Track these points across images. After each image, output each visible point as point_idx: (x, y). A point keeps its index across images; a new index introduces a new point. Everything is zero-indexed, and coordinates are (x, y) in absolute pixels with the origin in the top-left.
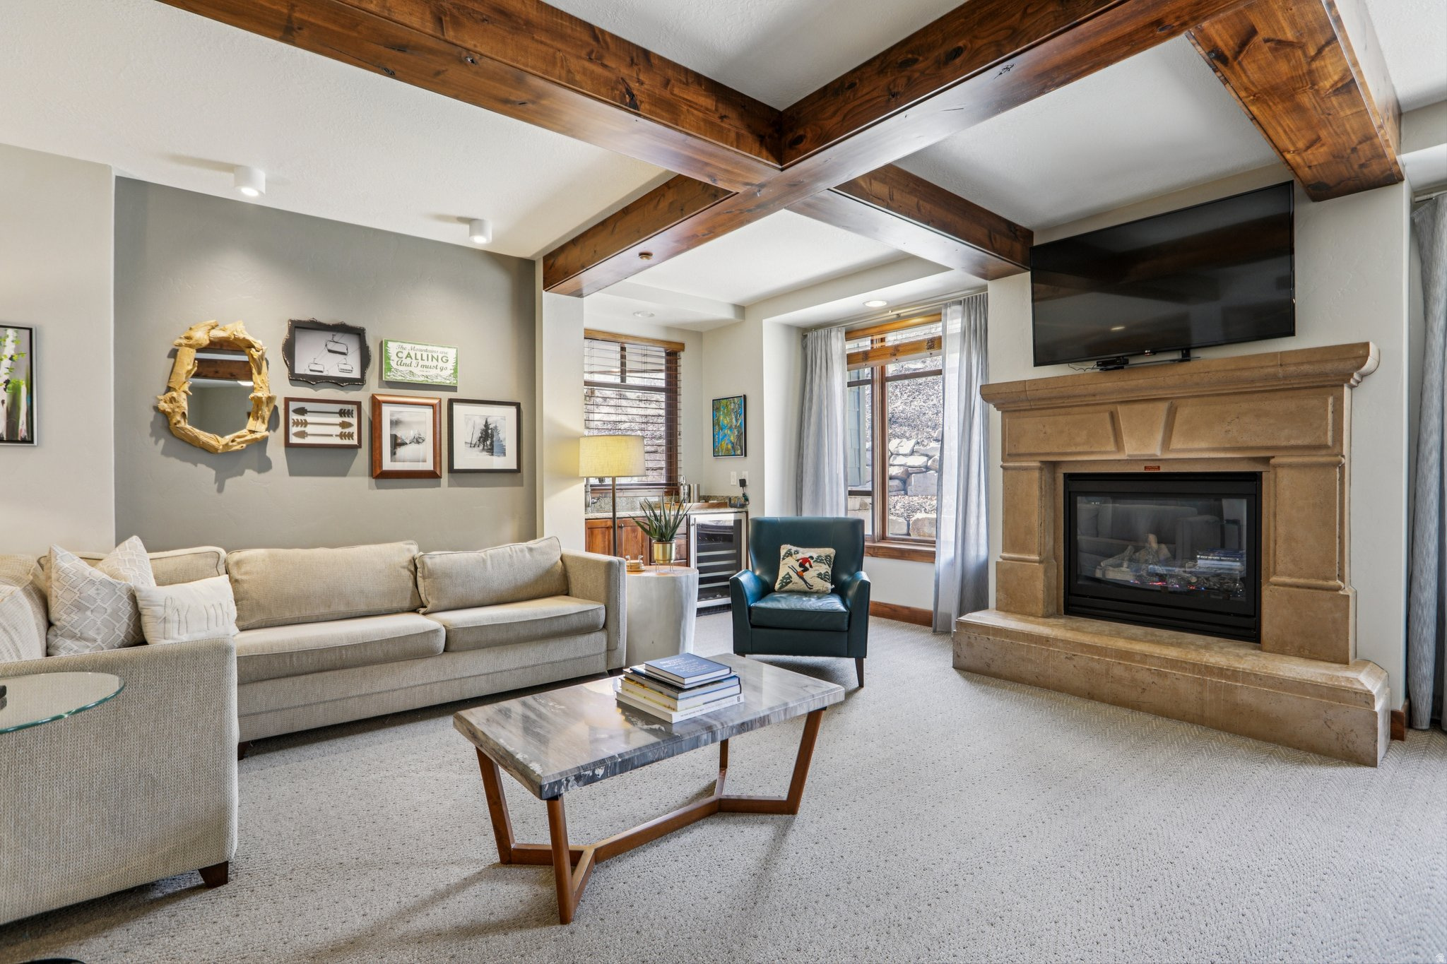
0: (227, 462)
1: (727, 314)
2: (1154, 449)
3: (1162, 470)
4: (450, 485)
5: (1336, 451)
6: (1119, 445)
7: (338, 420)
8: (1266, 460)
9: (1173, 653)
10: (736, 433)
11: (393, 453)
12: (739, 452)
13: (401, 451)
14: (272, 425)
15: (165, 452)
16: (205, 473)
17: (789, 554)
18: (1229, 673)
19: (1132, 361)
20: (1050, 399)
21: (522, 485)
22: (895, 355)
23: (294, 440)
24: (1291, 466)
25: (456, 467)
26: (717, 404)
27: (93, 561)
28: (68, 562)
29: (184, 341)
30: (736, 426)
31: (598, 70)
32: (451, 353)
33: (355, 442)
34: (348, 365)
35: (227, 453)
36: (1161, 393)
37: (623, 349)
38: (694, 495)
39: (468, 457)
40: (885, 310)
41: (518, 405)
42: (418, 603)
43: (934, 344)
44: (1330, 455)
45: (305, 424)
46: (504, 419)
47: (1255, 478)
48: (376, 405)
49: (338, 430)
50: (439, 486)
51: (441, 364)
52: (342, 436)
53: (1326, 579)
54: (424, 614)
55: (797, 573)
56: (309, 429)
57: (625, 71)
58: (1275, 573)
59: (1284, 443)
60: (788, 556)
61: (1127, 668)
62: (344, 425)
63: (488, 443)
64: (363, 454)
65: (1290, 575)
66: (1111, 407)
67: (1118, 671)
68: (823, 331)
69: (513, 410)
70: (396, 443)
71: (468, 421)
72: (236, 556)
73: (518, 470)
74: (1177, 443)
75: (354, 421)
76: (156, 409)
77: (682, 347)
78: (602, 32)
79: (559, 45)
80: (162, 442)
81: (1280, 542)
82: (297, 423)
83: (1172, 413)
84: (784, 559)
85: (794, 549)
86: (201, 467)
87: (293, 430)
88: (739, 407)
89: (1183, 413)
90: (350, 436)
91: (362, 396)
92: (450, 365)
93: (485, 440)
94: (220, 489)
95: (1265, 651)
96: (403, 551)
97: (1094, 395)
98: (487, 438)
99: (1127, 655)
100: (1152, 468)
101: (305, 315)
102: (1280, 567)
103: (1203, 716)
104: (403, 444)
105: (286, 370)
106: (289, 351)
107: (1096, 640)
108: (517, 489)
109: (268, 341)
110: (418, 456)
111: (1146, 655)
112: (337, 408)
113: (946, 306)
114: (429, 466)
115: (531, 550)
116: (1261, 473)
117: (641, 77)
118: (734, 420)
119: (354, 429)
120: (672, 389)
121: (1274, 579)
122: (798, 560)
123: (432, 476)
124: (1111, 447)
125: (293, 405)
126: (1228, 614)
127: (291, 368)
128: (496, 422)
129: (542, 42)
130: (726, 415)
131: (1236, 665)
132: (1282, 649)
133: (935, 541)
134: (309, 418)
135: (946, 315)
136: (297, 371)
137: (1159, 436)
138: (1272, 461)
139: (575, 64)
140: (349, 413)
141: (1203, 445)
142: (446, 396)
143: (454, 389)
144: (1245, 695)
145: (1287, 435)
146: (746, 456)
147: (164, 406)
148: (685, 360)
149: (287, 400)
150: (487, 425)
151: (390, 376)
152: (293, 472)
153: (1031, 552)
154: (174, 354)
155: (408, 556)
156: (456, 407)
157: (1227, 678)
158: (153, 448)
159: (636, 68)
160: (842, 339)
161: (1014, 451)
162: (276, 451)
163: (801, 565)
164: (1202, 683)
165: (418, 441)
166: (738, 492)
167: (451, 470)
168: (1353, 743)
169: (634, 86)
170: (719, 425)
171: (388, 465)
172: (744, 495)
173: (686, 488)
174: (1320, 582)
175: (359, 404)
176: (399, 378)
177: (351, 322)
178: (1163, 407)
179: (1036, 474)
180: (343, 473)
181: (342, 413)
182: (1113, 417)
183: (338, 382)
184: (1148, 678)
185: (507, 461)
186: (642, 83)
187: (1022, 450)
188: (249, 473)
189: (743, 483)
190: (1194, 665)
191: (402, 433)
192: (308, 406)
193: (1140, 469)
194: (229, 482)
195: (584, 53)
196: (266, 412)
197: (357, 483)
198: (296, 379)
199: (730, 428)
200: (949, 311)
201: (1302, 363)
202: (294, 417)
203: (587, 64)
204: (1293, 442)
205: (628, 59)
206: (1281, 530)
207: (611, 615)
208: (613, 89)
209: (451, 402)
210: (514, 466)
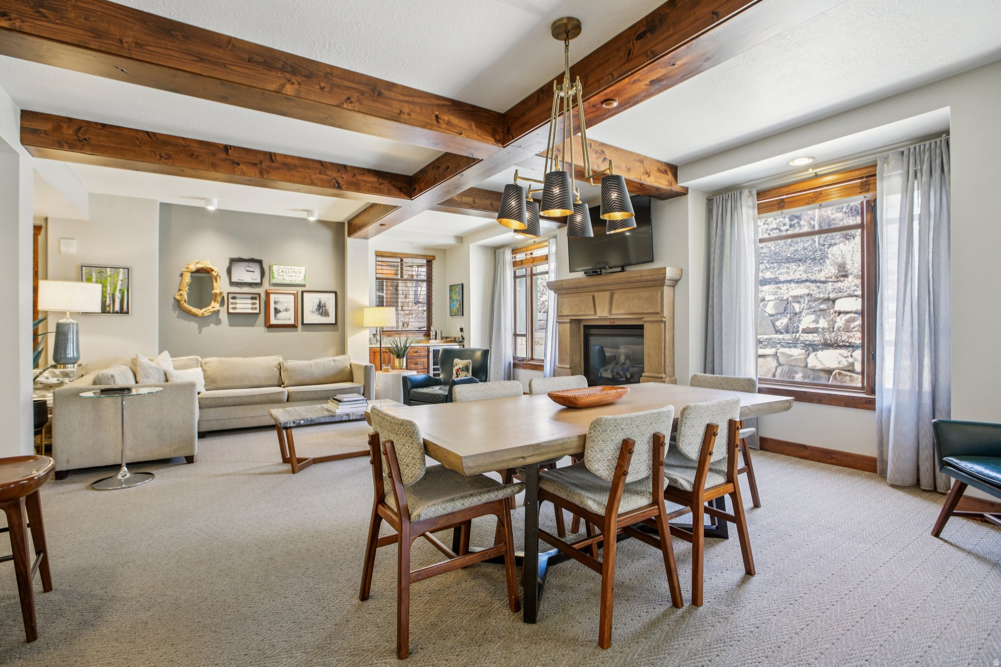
0: (203, 321)
1: (451, 241)
2: (605, 314)
3: (616, 324)
4: (302, 331)
5: (662, 315)
7: (251, 301)
8: (644, 319)
10: (459, 304)
11: (275, 316)
12: (460, 314)
13: (279, 315)
14: (222, 304)
15: (178, 317)
16: (194, 325)
19: (605, 271)
20: (573, 289)
21: (338, 331)
22: (533, 262)
23: (231, 311)
24: (649, 322)
25: (305, 322)
26: (451, 288)
27: (152, 360)
28: (144, 360)
29: (186, 270)
30: (459, 300)
31: (323, 177)
32: (303, 269)
33: (257, 311)
34: (255, 277)
35: (203, 317)
37: (402, 260)
38: (439, 336)
39: (311, 317)
40: (526, 239)
41: (336, 293)
42: (281, 383)
43: (546, 258)
44: (660, 317)
45: (236, 303)
46: (329, 299)
47: (642, 327)
48: (268, 294)
49: (250, 306)
50: (297, 331)
51: (297, 274)
52: (252, 309)
53: (659, 373)
54: (284, 387)
56: (237, 306)
57: (335, 175)
59: (647, 311)
62: (253, 304)
63: (321, 311)
64: (262, 316)
65: (649, 372)
66: (592, 293)
68: (502, 249)
69: (333, 295)
70: (277, 311)
71: (311, 301)
72: (205, 360)
73: (336, 324)
74: (614, 312)
75: (257, 302)
76: (175, 298)
77: (434, 258)
78: (326, 162)
79: (307, 171)
80: (177, 312)
81: (646, 357)
82: (232, 303)
83: (612, 297)
86: (192, 323)
87: (231, 306)
88: (460, 290)
89: (616, 296)
90: (256, 308)
91: (261, 291)
92: (302, 275)
93: (319, 309)
94: (200, 332)
96: (273, 360)
97: (587, 287)
98: (321, 309)
100: (612, 322)
101: (236, 256)
104: (280, 312)
105: (228, 280)
106: (229, 272)
108: (336, 333)
109: (219, 268)
110: (287, 318)
112: (250, 296)
114: (292, 322)
115: (334, 361)
117: (343, 176)
118: (458, 297)
119: (257, 306)
120: (429, 281)
121: (644, 374)
123: (293, 327)
124: (593, 313)
125: (231, 296)
127: (230, 279)
128: (325, 301)
129: (300, 172)
130: (455, 294)
133: (543, 360)
134: (237, 301)
135: (551, 243)
136: (233, 280)
137: (608, 308)
139: (314, 177)
140: (255, 298)
141: (622, 312)
142: (300, 289)
143: (304, 286)
145: (647, 308)
146: (463, 315)
147: (178, 297)
148: (435, 265)
149: (228, 293)
150: (320, 303)
151: (274, 281)
152: (231, 325)
153: (567, 364)
154: (181, 275)
155: (277, 362)
156: (305, 294)
158: (174, 314)
159: (340, 173)
160: (510, 254)
161: (560, 314)
162: (223, 316)
165: (286, 310)
166: (458, 335)
167: (303, 324)
169: (340, 180)
170: (452, 299)
171: (273, 321)
172: (462, 336)
173: (434, 332)
174: (657, 375)
175: (259, 294)
176: (278, 282)
177: (256, 258)
178: (608, 294)
180: (253, 325)
181: (252, 298)
182: (593, 298)
183: (250, 285)
185: (331, 319)
186: (343, 178)
187: (563, 313)
188: (212, 326)
189: (462, 330)
191: (279, 307)
192: (237, 296)
193: (608, 323)
194: (205, 330)
195: (318, 172)
196: (219, 299)
197: (258, 330)
198: (232, 284)
199: (456, 301)
200: (551, 241)
202: (231, 301)
203: (320, 176)
204: (649, 311)
205: (337, 170)
206: (646, 352)
207: (366, 390)
208: (330, 183)
209: (303, 292)
210: (334, 322)
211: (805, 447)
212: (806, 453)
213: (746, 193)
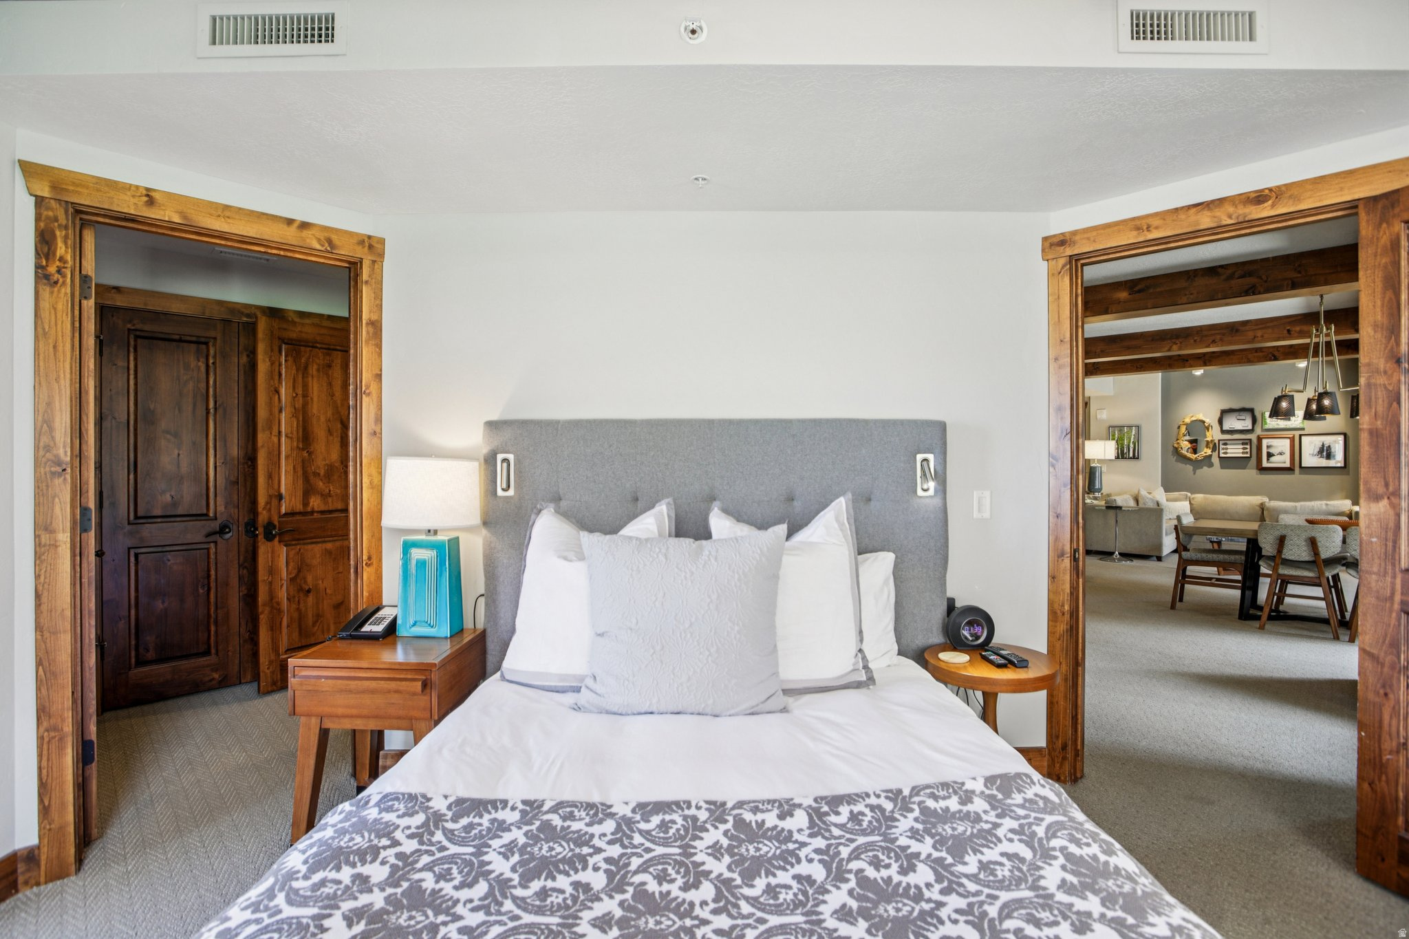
0: (1197, 464)
4: (1300, 474)
7: (1242, 447)
11: (1268, 460)
13: (1272, 459)
14: (1214, 450)
15: (1176, 461)
16: (1189, 468)
23: (1222, 455)
25: (1303, 465)
27: (1150, 493)
28: (1144, 493)
29: (1183, 422)
32: (1302, 412)
33: (1248, 455)
34: (1246, 424)
35: (1196, 461)
39: (1310, 460)
41: (1345, 435)
45: (1227, 449)
46: (1336, 441)
48: (1260, 439)
49: (1241, 451)
50: (1294, 474)
51: (1295, 418)
52: (1243, 453)
56: (1228, 451)
62: (1244, 449)
63: (1324, 454)
64: (1254, 460)
69: (1340, 437)
70: (1270, 455)
71: (1311, 444)
72: (1193, 496)
75: (1248, 447)
76: (1173, 446)
82: (1223, 449)
86: (1188, 466)
87: (1221, 451)
90: (1247, 453)
91: (1253, 437)
92: (1301, 418)
93: (1323, 452)
94: (1194, 474)
96: (1256, 500)
98: (1326, 452)
101: (1226, 407)
104: (1273, 455)
105: (1219, 428)
106: (1220, 422)
108: (1345, 477)
109: (1211, 418)
110: (1283, 460)
112: (1241, 442)
114: (1288, 465)
115: (1327, 505)
119: (1248, 450)
123: (1290, 470)
125: (1221, 442)
127: (1221, 428)
128: (1330, 443)
134: (1228, 447)
136: (1224, 428)
140: (1246, 444)
142: (1297, 433)
143: (1303, 429)
147: (1175, 445)
149: (1219, 441)
150: (1323, 445)
151: (1267, 427)
152: (1222, 467)
154: (1179, 427)
155: (1260, 502)
156: (1303, 438)
158: (1173, 459)
162: (1215, 460)
165: (1281, 454)
167: (1300, 466)
171: (1265, 464)
175: (1250, 440)
176: (1271, 427)
177: (1248, 406)
180: (1244, 468)
181: (1243, 444)
183: (1241, 432)
185: (1338, 463)
188: (1205, 468)
191: (1271, 451)
192: (1228, 442)
194: (1198, 471)
196: (1211, 446)
197: (1250, 473)
198: (1223, 432)
202: (1221, 446)
209: (1300, 436)
210: (1342, 465)
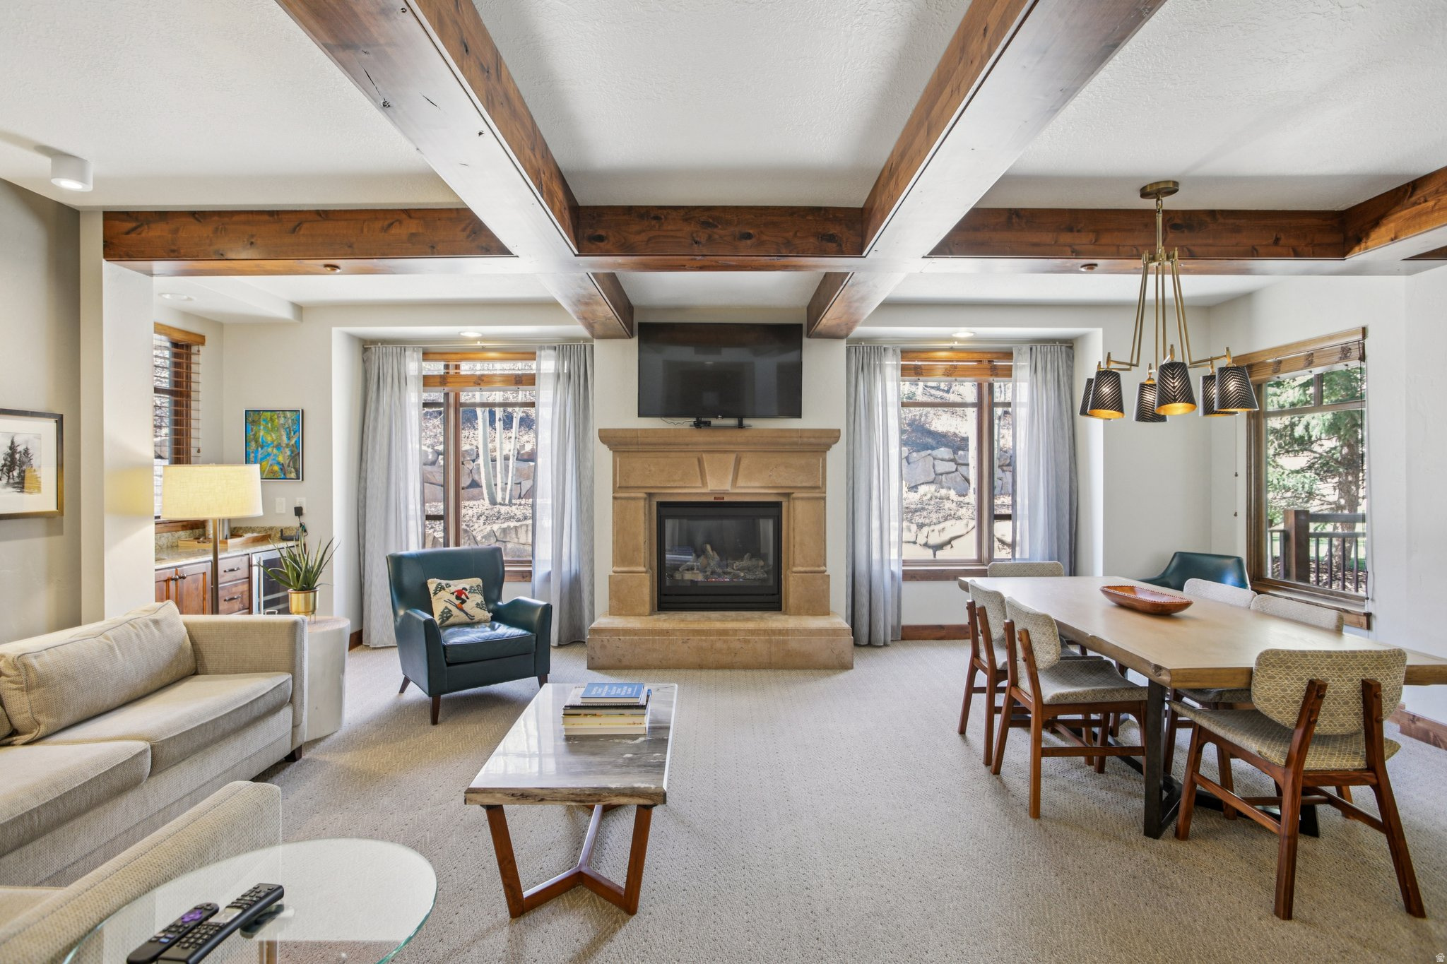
1: (286, 313)
2: (726, 486)
3: (725, 500)
5: (823, 489)
6: (704, 484)
8: (788, 495)
9: (751, 625)
10: (289, 453)
12: (293, 475)
17: (440, 588)
18: (784, 632)
19: (714, 422)
20: (655, 444)
21: (61, 533)
22: (479, 384)
24: (802, 499)
26: (253, 417)
30: (287, 445)
36: (732, 447)
40: (476, 340)
41: (57, 417)
43: (528, 380)
44: (820, 493)
46: (39, 437)
47: (778, 505)
53: (819, 566)
55: (456, 606)
58: (794, 565)
59: (799, 485)
60: (440, 591)
61: (725, 641)
63: (15, 473)
65: (802, 566)
66: (699, 454)
67: (719, 645)
68: (394, 349)
69: (51, 425)
73: (58, 513)
74: (741, 482)
77: (201, 340)
81: (797, 546)
83: (738, 462)
84: (435, 594)
85: (444, 582)
88: (294, 423)
89: (744, 463)
93: (10, 470)
95: (790, 615)
97: (687, 445)
98: (14, 466)
99: (724, 632)
100: (719, 498)
102: (797, 562)
103: (770, 663)
107: (702, 626)
108: (56, 540)
111: (736, 630)
113: (541, 348)
116: (781, 502)
118: (285, 438)
120: (180, 393)
121: (795, 569)
122: (453, 593)
124: (699, 484)
126: (763, 595)
128: (27, 442)
130: (268, 431)
131: (787, 626)
132: (799, 612)
133: (530, 562)
135: (540, 356)
137: (730, 478)
138: (794, 495)
141: (757, 484)
144: (794, 644)
145: (801, 480)
146: (303, 480)
150: (13, 447)
153: (638, 564)
157: (783, 635)
160: (418, 360)
161: (624, 484)
163: (458, 598)
164: (770, 642)
166: (293, 522)
168: (844, 658)
170: (256, 441)
172: (301, 526)
174: (817, 569)
178: (733, 457)
179: (642, 503)
182: (700, 461)
184: (738, 645)
185: (42, 499)
187: (632, 484)
189: (299, 512)
190: (765, 631)
193: (711, 499)
199: (278, 446)
200: (543, 353)
201: (810, 437)
204: (804, 484)
206: (798, 539)
207: (297, 687)
210: (52, 507)
211: (941, 627)
212: (943, 633)
213: (890, 352)
